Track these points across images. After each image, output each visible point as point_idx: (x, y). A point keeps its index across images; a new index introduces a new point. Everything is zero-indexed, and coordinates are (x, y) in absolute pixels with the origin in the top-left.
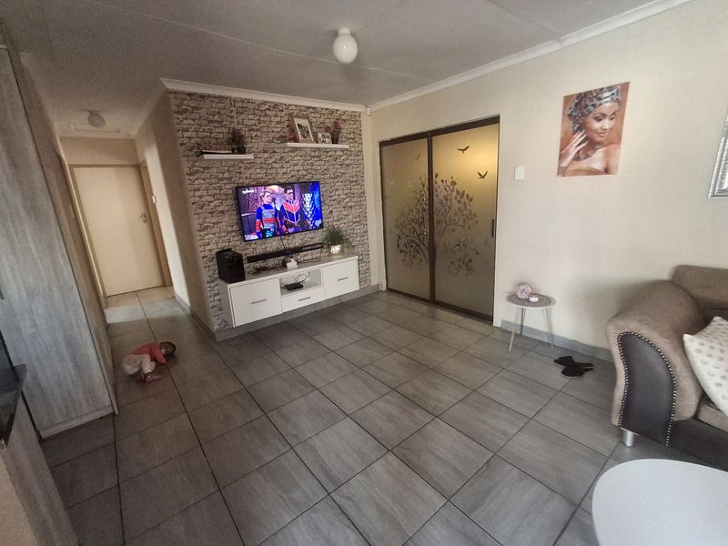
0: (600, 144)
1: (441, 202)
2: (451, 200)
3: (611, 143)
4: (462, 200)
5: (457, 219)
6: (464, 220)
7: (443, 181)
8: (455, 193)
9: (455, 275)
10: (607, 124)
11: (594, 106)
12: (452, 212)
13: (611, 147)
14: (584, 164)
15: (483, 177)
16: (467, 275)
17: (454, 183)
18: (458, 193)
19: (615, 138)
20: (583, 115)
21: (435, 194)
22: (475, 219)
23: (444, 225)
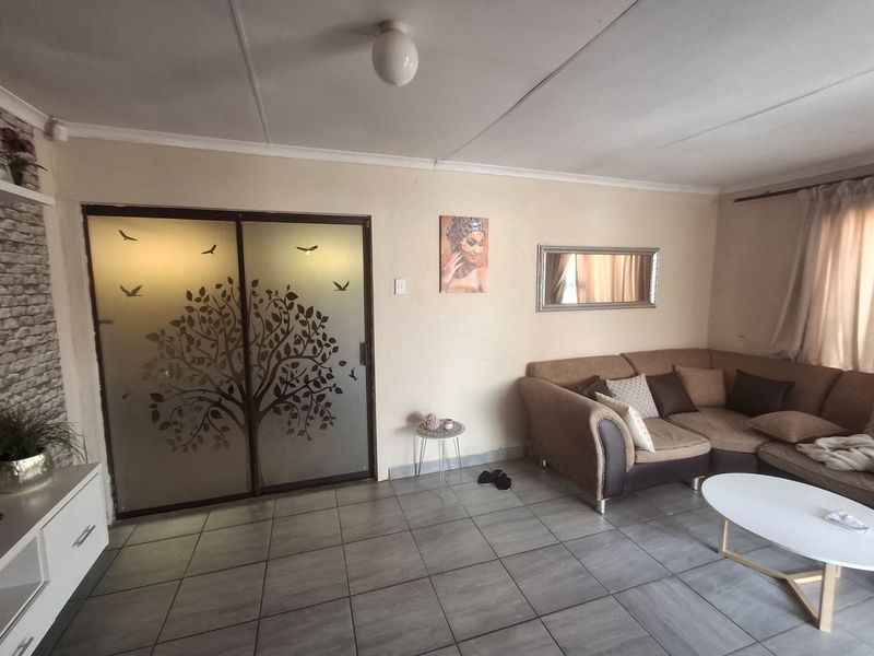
0: (474, 265)
1: (268, 326)
2: (287, 322)
3: (481, 266)
4: (310, 321)
5: (300, 348)
6: (315, 349)
7: (269, 292)
8: (295, 310)
9: (301, 433)
10: (477, 249)
11: (466, 231)
12: (290, 340)
13: (483, 268)
14: (463, 282)
15: (344, 289)
16: (324, 427)
17: (292, 296)
18: (301, 309)
19: (483, 262)
20: (459, 237)
21: (253, 311)
22: (333, 345)
23: (274, 361)
